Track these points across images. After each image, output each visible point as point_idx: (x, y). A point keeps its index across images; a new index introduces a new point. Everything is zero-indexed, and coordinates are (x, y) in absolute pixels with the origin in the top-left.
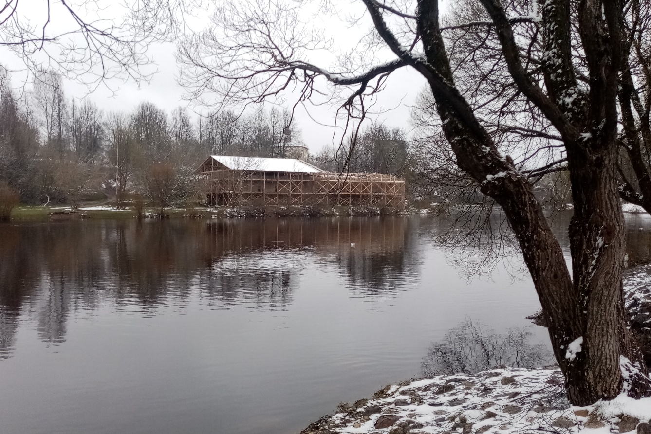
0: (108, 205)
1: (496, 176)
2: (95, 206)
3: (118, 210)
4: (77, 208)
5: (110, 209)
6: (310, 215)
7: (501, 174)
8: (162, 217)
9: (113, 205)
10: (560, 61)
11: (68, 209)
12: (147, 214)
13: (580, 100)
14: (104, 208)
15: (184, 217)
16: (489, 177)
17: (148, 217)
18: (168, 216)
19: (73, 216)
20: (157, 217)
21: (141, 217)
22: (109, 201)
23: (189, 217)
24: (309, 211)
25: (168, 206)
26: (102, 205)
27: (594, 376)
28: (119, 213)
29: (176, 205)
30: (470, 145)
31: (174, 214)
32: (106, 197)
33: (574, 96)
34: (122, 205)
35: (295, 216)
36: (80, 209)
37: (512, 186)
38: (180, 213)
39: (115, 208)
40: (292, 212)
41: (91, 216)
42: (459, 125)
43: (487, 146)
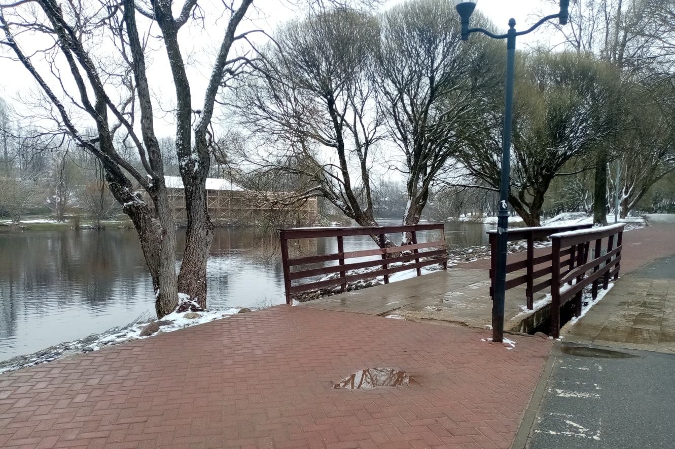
0: (50, 218)
1: (128, 204)
2: (38, 219)
3: (58, 223)
4: (18, 221)
5: (51, 222)
6: (236, 227)
7: (131, 203)
8: (99, 229)
9: (54, 218)
10: (181, 142)
11: (9, 222)
12: (84, 226)
13: (189, 164)
14: (46, 221)
15: (119, 228)
16: (125, 204)
17: (85, 228)
18: (104, 228)
19: (13, 229)
20: (93, 229)
21: (78, 229)
22: (53, 214)
23: (124, 228)
24: (235, 223)
25: (107, 219)
26: (45, 219)
27: (164, 304)
28: (58, 226)
29: (115, 218)
30: (116, 187)
31: (111, 226)
32: (50, 211)
33: (186, 161)
34: (62, 218)
35: (222, 227)
36: (21, 222)
37: (134, 209)
38: (116, 225)
39: (56, 221)
40: (219, 223)
41: (29, 228)
42: (112, 176)
43: (127, 187)
